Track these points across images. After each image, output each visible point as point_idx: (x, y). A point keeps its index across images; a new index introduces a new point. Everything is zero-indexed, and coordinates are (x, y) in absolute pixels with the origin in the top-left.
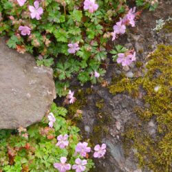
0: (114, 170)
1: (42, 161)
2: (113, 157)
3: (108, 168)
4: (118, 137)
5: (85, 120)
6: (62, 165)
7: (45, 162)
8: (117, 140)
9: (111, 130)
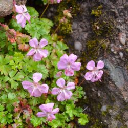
0: (115, 101)
1: (7, 79)
2: (113, 83)
3: (105, 98)
4: (121, 54)
5: (75, 35)
6: (35, 84)
7: (11, 80)
8: (120, 59)
9: (112, 45)
